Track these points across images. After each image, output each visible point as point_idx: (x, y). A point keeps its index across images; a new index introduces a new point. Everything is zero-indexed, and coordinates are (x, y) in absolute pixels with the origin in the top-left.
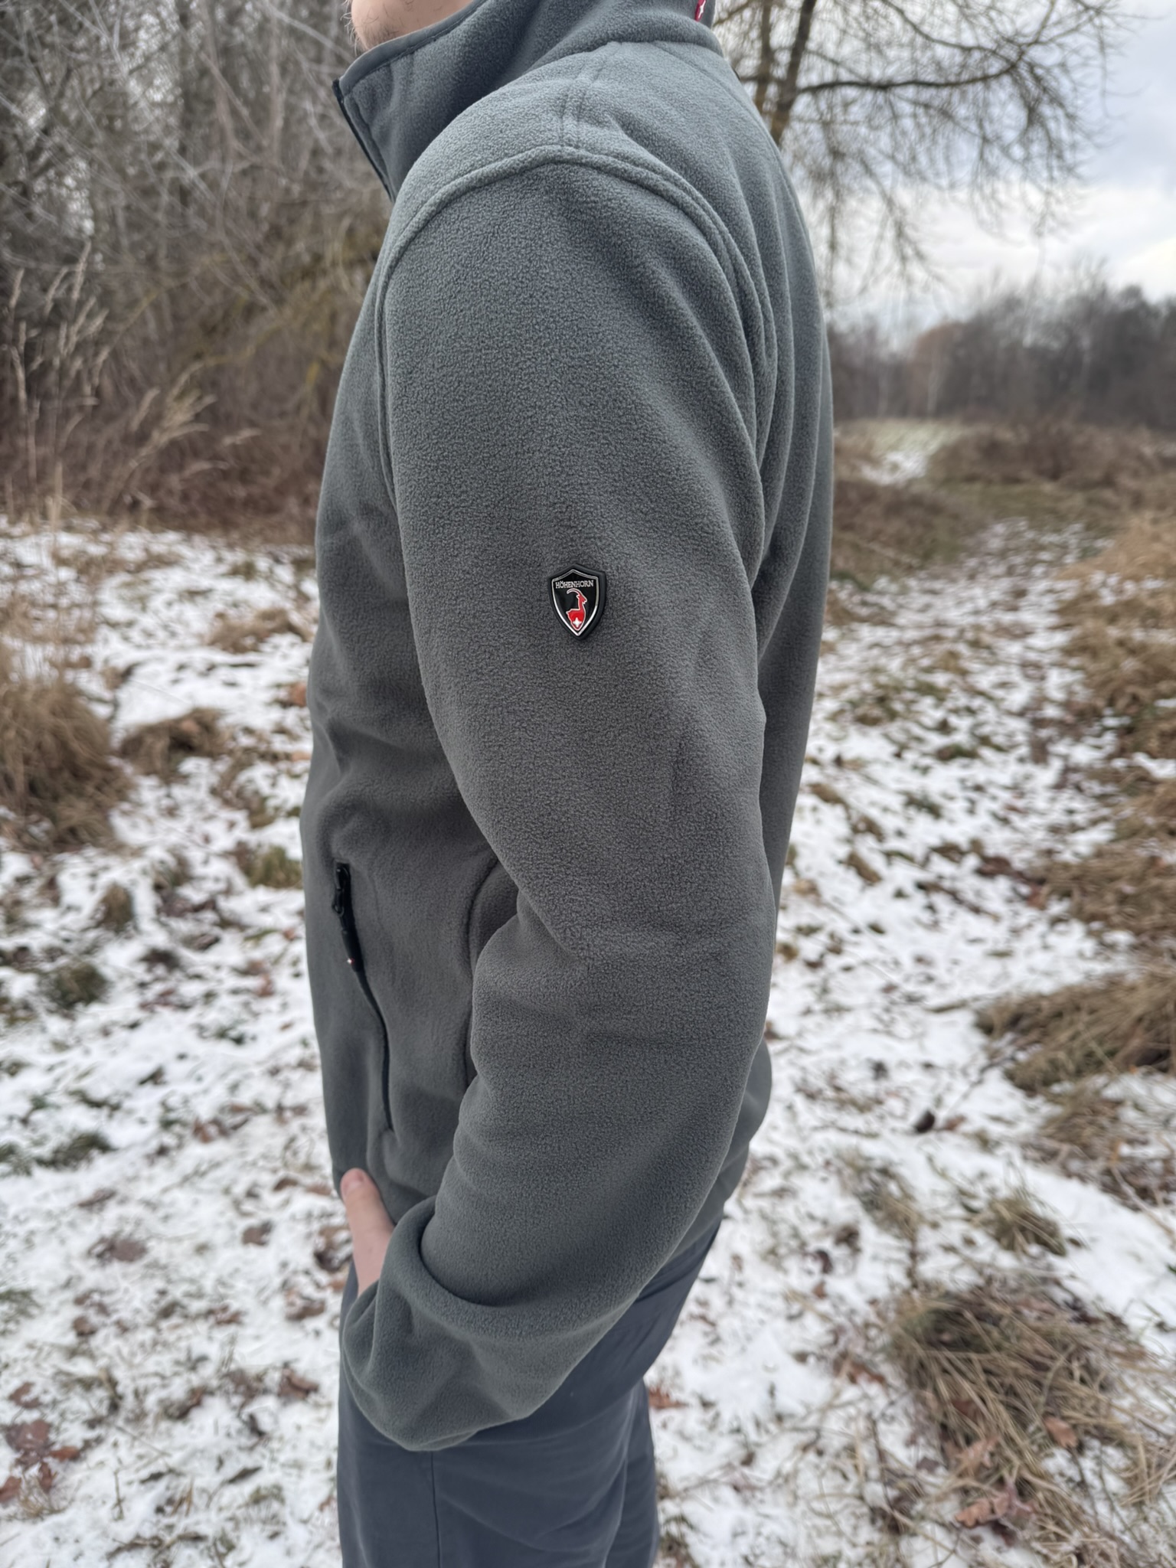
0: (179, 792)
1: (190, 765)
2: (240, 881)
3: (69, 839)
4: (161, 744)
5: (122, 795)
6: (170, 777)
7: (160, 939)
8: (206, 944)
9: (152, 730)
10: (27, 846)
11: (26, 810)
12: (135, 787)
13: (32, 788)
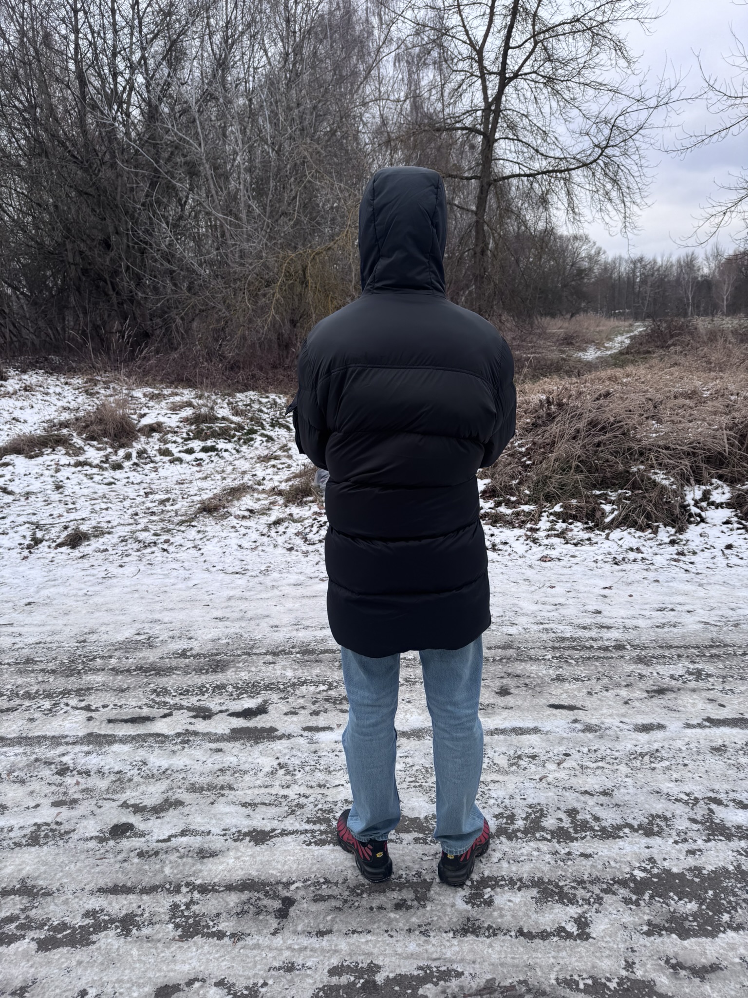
0: (150, 439)
1: (154, 434)
2: (158, 455)
3: (122, 446)
4: (147, 429)
5: (136, 439)
6: (149, 436)
7: (136, 461)
8: (146, 464)
9: (146, 426)
10: (112, 447)
11: (114, 440)
12: (138, 437)
13: (115, 436)
